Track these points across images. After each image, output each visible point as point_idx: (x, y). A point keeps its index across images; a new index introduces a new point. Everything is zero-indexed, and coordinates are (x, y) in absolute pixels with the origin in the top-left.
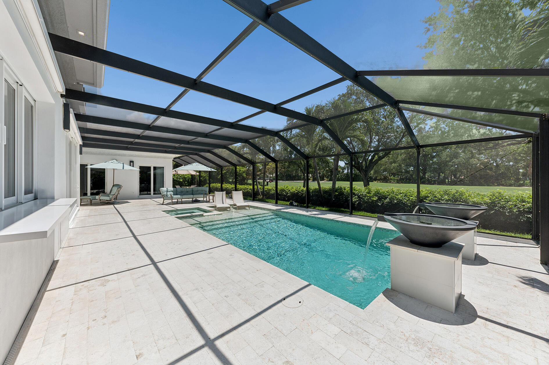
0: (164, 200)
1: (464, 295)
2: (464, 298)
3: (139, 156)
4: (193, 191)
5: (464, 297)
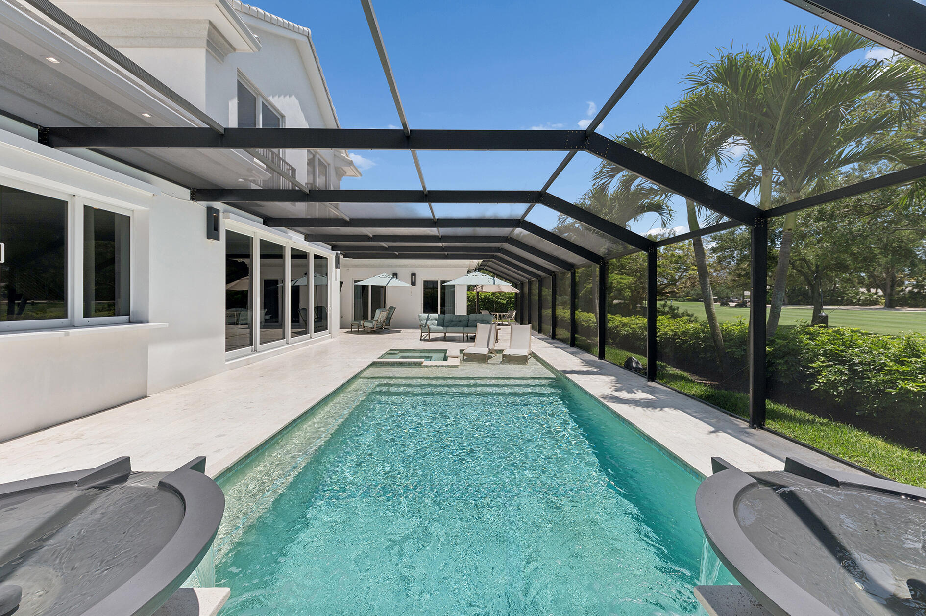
0: (422, 333)
3: (424, 266)
4: (469, 320)
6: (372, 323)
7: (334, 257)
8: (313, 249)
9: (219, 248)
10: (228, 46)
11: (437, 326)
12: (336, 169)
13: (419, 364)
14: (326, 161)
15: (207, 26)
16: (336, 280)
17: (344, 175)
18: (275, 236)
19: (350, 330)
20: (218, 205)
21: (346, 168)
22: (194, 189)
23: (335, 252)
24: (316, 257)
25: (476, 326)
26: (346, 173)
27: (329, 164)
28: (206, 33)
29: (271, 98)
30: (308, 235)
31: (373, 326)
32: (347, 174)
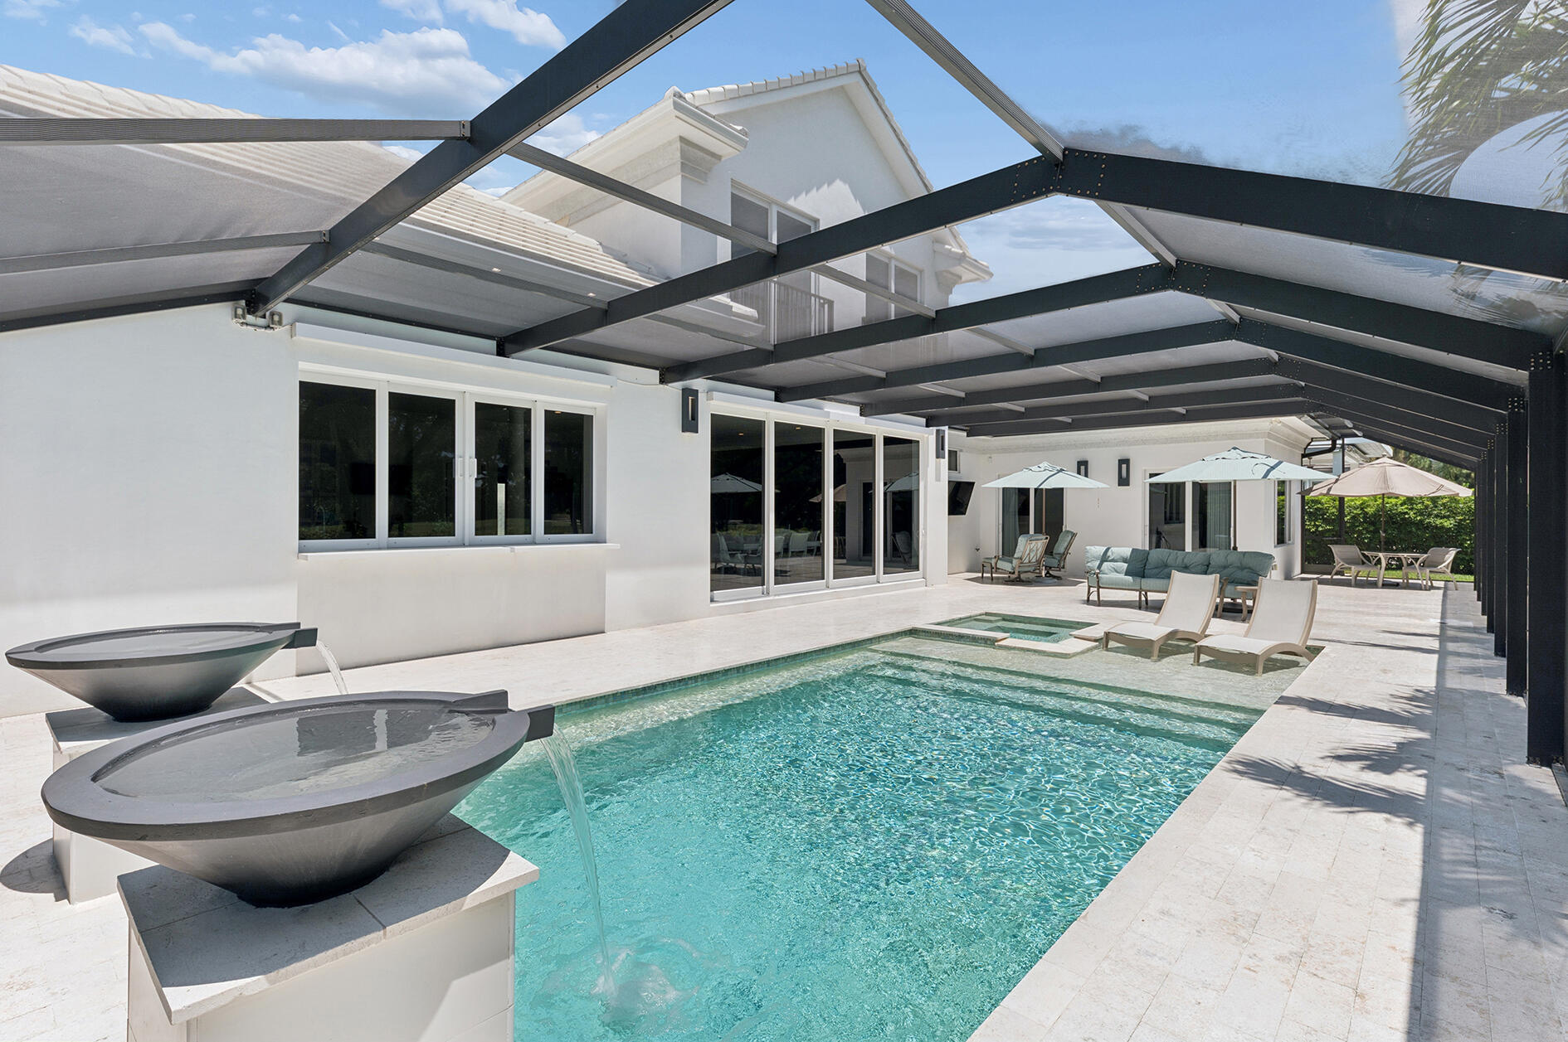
0: (1090, 587)
1: (57, 901)
2: (52, 894)
3: (1144, 442)
5: (55, 896)
6: (1012, 563)
7: (932, 439)
8: (880, 427)
9: (701, 444)
10: (710, 158)
11: (1126, 575)
12: (938, 275)
13: (990, 642)
14: (912, 267)
15: (678, 144)
16: (938, 479)
17: (954, 284)
18: (799, 414)
19: (980, 575)
20: (699, 384)
21: (958, 270)
22: (663, 369)
23: (934, 429)
24: (889, 441)
25: (1168, 576)
26: (960, 278)
27: (921, 272)
28: (678, 154)
29: (791, 202)
30: (865, 404)
31: (1014, 568)
32: (963, 279)
